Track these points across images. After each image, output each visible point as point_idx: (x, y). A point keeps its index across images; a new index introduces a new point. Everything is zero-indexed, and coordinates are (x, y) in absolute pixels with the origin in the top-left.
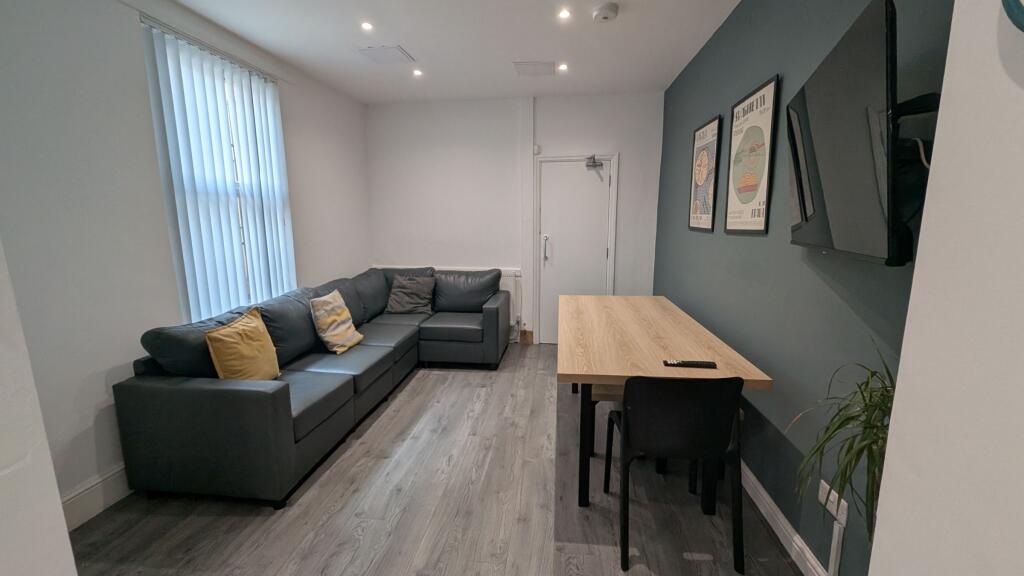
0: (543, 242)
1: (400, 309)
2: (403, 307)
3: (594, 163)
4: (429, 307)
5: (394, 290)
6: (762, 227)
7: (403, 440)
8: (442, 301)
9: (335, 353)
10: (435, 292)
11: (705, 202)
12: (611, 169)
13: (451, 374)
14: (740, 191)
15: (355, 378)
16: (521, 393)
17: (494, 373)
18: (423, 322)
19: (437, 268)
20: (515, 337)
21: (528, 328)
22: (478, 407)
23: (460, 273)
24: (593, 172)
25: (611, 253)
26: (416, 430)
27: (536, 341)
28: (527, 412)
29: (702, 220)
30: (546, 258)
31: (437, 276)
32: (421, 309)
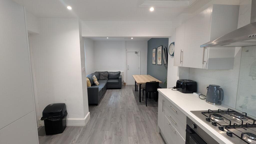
0: (127, 66)
1: (103, 79)
2: (103, 78)
3: (136, 53)
4: (107, 79)
5: (101, 75)
6: (161, 64)
7: (110, 98)
8: (110, 77)
9: (97, 85)
10: (108, 76)
11: (154, 60)
12: (139, 54)
13: (113, 90)
14: (159, 59)
15: (103, 88)
16: (127, 92)
17: (121, 90)
18: (107, 81)
19: (108, 71)
20: (123, 84)
21: (125, 82)
22: (120, 94)
23: (113, 72)
24: (136, 54)
25: (140, 68)
26: (112, 97)
27: (126, 85)
28: (129, 94)
29: (154, 63)
30: (128, 69)
31: (109, 73)
32: (106, 79)
